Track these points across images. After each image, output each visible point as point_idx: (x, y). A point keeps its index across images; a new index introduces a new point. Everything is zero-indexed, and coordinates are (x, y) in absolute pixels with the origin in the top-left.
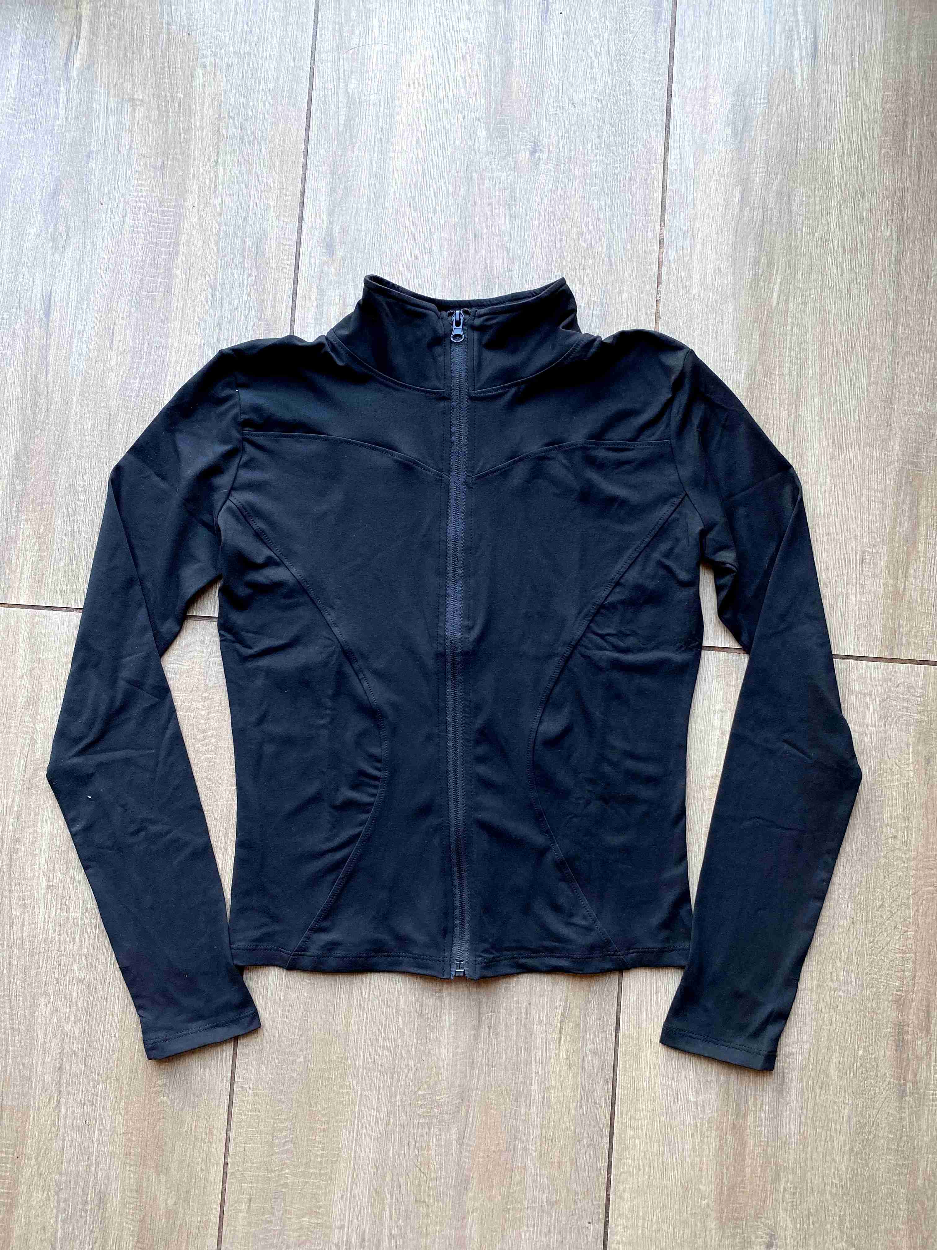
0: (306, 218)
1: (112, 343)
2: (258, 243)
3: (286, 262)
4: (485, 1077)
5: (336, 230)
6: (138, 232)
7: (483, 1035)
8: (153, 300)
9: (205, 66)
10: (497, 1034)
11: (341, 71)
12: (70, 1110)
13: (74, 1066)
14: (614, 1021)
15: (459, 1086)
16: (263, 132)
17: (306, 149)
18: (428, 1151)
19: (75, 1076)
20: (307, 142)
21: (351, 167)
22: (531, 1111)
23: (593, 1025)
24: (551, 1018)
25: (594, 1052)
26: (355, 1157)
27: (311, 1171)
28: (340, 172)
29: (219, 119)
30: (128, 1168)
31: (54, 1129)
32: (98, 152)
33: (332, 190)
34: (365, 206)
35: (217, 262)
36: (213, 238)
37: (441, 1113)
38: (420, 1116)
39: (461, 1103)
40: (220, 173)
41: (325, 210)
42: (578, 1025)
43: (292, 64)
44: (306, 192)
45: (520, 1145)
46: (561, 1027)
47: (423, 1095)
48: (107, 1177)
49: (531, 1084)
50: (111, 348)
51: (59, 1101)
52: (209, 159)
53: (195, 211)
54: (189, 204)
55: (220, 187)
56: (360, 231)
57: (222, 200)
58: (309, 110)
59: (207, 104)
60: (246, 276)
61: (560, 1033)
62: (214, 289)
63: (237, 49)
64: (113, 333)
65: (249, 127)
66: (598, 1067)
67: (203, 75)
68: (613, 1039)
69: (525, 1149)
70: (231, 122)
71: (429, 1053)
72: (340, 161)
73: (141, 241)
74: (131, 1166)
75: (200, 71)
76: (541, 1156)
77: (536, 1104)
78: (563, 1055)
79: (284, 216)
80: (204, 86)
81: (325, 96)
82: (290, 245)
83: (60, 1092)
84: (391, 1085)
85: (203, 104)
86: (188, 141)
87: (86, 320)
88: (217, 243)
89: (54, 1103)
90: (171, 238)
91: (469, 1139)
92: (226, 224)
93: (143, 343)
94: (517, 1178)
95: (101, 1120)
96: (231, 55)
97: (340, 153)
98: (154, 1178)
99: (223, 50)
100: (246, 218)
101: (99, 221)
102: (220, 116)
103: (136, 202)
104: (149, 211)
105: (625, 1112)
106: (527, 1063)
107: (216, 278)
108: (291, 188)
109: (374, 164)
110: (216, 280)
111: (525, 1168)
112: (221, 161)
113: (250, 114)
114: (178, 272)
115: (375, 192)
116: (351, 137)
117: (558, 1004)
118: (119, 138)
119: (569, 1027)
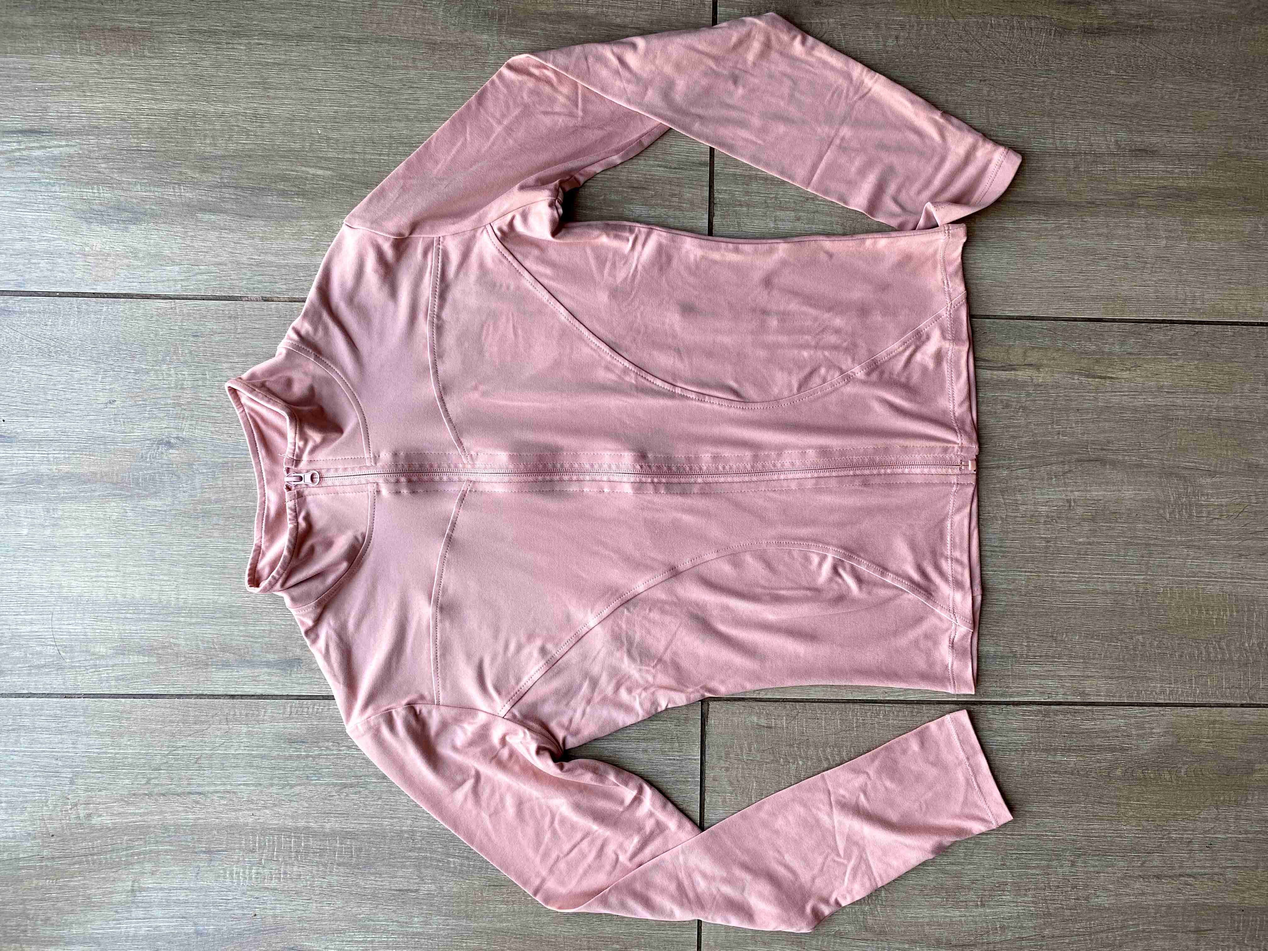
0: (259, 692)
1: (412, 891)
2: (291, 741)
3: (311, 710)
4: (1151, 452)
5: (271, 657)
6: (285, 873)
7: (1111, 456)
8: (360, 850)
9: (89, 816)
10: (1108, 442)
11: (86, 663)
12: (1197, 864)
13: (1155, 864)
14: (1091, 324)
15: (1160, 478)
16: (162, 746)
17: (179, 696)
18: (1222, 505)
19: (1165, 862)
20: (172, 696)
21: (197, 645)
22: (1181, 404)
23: (1096, 345)
24: (1091, 387)
25: (1123, 343)
26: (1232, 578)
27: (1245, 620)
28: (204, 658)
29: (150, 795)
30: (1249, 802)
31: (1216, 877)
32: (195, 924)
33: (226, 665)
34: (242, 628)
35: (315, 785)
36: (288, 791)
37: (1187, 496)
38: (1190, 516)
39: (1177, 475)
40: (212, 788)
41: (249, 671)
42: (1097, 361)
43: (82, 719)
44: (229, 693)
45: (1214, 414)
46: (1100, 377)
47: (1170, 514)
48: (1259, 821)
49: (1155, 406)
50: (417, 891)
51: (1189, 876)
52: (197, 802)
53: (258, 813)
54: (251, 820)
55: (229, 787)
56: (271, 631)
57: (244, 785)
58: (134, 696)
59: (132, 809)
60: (328, 752)
61: (1105, 378)
62: (345, 786)
63: (67, 781)
64: (400, 890)
65: (158, 760)
66: (1136, 338)
67: (100, 816)
68: (1109, 324)
69: (1218, 408)
70: (153, 781)
71: (1129, 510)
72: (191, 658)
73: (295, 869)
74: (1247, 799)
75: (95, 820)
76: (1224, 393)
77: (1175, 400)
78: (1126, 374)
79: (258, 715)
80: (113, 814)
81: (117, 679)
82: (291, 707)
83: (1180, 875)
84: (1161, 546)
85: (135, 814)
86: (177, 827)
87: (386, 920)
88: (292, 786)
89: (1190, 880)
90: (289, 837)
91: (1210, 465)
92: (271, 779)
93: (409, 857)
94: (1246, 416)
95: (1205, 832)
96: (74, 787)
97: (183, 659)
98: (1257, 776)
99: (69, 797)
100: (263, 757)
101: (275, 916)
102: (146, 794)
103: (251, 878)
104: (260, 864)
105: (1179, 310)
106: (1135, 410)
107: (333, 784)
108: (226, 711)
109: (194, 620)
110: (335, 785)
111: (1236, 408)
112: (200, 789)
113: (143, 761)
114: (328, 826)
115: (225, 617)
116: (164, 647)
117: (1077, 381)
118: (178, 903)
119: (1098, 369)
